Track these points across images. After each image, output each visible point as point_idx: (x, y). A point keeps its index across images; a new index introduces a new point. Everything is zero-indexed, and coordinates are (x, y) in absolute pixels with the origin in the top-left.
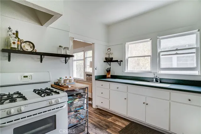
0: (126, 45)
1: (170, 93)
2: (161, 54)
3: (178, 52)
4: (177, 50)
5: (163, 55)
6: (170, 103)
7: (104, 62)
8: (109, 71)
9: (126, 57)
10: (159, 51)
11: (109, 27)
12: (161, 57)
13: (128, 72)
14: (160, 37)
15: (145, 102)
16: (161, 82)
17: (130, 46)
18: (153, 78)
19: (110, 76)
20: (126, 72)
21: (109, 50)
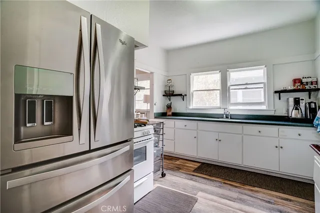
0: (191, 76)
1: (243, 127)
2: (231, 87)
3: (248, 86)
4: (247, 84)
5: (233, 89)
6: (243, 137)
7: (164, 95)
8: (169, 107)
9: (191, 91)
10: (229, 84)
11: (169, 53)
12: (231, 91)
13: (193, 108)
14: (230, 70)
15: (217, 138)
16: (231, 118)
17: (195, 77)
18: (223, 114)
19: (171, 113)
20: (191, 108)
21: (169, 81)
